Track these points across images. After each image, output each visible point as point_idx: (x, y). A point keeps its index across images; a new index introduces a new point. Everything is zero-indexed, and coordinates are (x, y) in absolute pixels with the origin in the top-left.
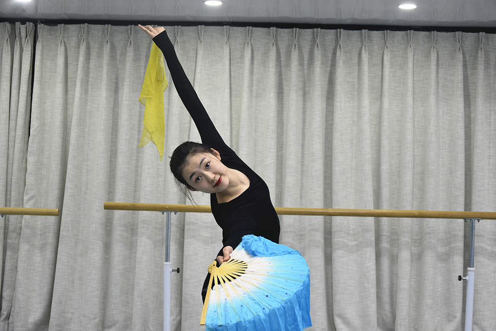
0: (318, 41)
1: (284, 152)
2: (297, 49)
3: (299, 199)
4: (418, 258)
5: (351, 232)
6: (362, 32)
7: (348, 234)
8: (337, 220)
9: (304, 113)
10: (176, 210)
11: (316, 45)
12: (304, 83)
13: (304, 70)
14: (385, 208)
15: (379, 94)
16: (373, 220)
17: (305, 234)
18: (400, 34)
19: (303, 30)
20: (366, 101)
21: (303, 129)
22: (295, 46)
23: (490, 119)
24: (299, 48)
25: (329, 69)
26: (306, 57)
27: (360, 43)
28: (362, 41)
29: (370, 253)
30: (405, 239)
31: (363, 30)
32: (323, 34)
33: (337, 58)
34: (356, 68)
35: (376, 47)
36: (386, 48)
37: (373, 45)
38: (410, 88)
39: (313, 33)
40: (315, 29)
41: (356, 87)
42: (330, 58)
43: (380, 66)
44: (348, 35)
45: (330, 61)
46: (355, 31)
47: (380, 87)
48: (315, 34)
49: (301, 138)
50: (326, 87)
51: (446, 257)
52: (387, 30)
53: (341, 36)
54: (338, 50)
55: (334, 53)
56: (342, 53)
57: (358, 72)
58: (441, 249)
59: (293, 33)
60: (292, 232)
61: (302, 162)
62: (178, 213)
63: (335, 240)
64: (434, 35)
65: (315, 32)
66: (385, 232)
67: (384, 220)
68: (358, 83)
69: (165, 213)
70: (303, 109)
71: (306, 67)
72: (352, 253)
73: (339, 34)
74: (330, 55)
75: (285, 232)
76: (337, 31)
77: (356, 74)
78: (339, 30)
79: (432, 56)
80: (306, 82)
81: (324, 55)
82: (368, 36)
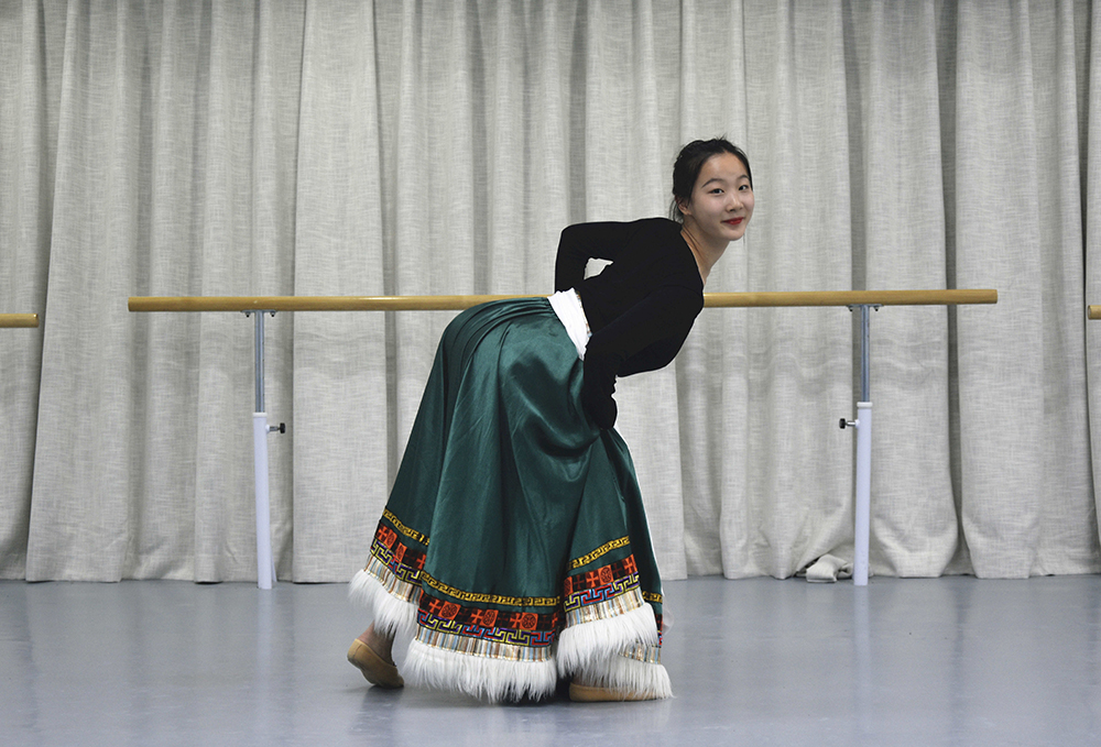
1: (489, 189)
3: (521, 281)
4: (762, 391)
9: (527, 108)
10: (273, 308)
12: (526, 49)
13: (523, 21)
15: (677, 65)
20: (650, 81)
21: (526, 141)
23: (899, 109)
25: (574, 18)
29: (666, 382)
30: (735, 353)
34: (629, 15)
38: (738, 53)
41: (630, 53)
43: (678, 9)
47: (678, 52)
49: (521, 159)
50: (569, 54)
51: (817, 388)
57: (633, 23)
58: (807, 372)
61: (526, 208)
62: (277, 314)
68: (634, 44)
69: (252, 315)
70: (524, 100)
71: (527, 16)
72: (631, 385)
77: (629, 27)
80: (529, 46)
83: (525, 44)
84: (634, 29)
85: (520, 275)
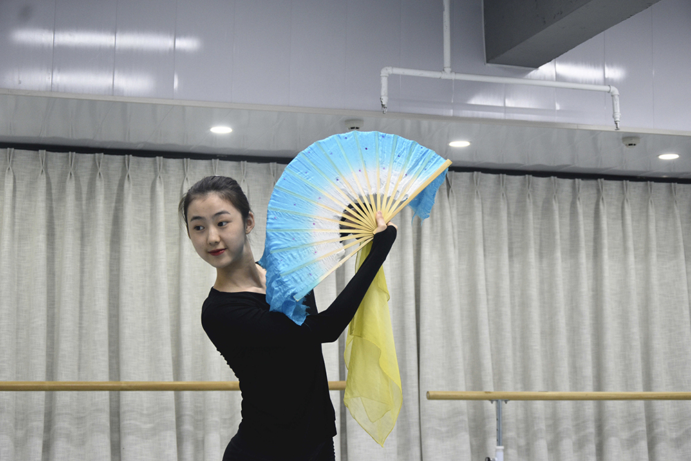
0: (100, 170)
1: (56, 310)
2: (73, 178)
3: (76, 371)
5: (145, 412)
6: (155, 160)
7: (142, 415)
8: (127, 396)
9: (82, 260)
11: (98, 175)
12: (82, 223)
13: (81, 205)
14: (188, 379)
15: (177, 237)
16: (173, 395)
17: (85, 417)
18: (203, 163)
19: (81, 155)
21: (81, 281)
22: (71, 174)
24: (75, 177)
25: (113, 205)
26: (85, 189)
27: (152, 173)
28: (155, 171)
29: (170, 437)
30: (214, 418)
31: (157, 158)
32: (106, 161)
33: (125, 191)
34: (148, 204)
35: (173, 179)
36: (185, 180)
37: (169, 177)
39: (94, 159)
40: (97, 154)
41: (149, 228)
42: (116, 192)
44: (138, 163)
45: (115, 195)
46: (147, 159)
47: (178, 229)
48: (97, 161)
49: (78, 293)
50: (110, 227)
52: (187, 158)
53: (130, 164)
54: (126, 181)
55: (121, 186)
56: (131, 184)
57: (151, 210)
59: (68, 158)
60: (68, 414)
61: (80, 324)
63: (125, 422)
64: (244, 165)
65: (96, 157)
66: (188, 412)
67: (187, 395)
68: (152, 223)
70: (81, 255)
71: (84, 202)
72: (146, 439)
73: (127, 162)
74: (115, 188)
75: (59, 414)
76: (125, 158)
77: (148, 212)
78: (126, 156)
80: (85, 221)
81: (108, 187)
82: (164, 165)
83: (82, 219)
84: (151, 214)
85: (76, 367)
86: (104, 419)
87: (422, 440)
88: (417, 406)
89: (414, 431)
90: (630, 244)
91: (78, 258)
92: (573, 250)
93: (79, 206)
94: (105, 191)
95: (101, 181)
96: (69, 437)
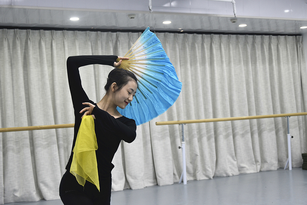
0: (17, 36)
1: (3, 97)
2: (6, 40)
3: (14, 122)
5: (44, 137)
6: (40, 31)
7: (42, 139)
8: (36, 132)
9: (12, 75)
11: (17, 38)
12: (11, 59)
13: (10, 51)
14: (60, 123)
15: (51, 64)
17: (19, 141)
18: (60, 32)
19: (8, 30)
21: (13, 84)
22: (5, 38)
24: (7, 39)
25: (23, 51)
26: (11, 45)
27: (39, 37)
28: (40, 36)
29: (55, 147)
31: (41, 30)
32: (19, 32)
34: (38, 50)
35: (47, 39)
36: (53, 40)
37: (46, 38)
39: (15, 32)
40: (16, 29)
41: (39, 60)
42: (24, 45)
43: (50, 49)
44: (33, 32)
45: (24, 47)
46: (37, 31)
47: (51, 60)
48: (16, 32)
49: (12, 89)
50: (23, 60)
52: (53, 30)
53: (30, 33)
55: (26, 43)
56: (31, 42)
57: (39, 52)
59: (3, 31)
60: (12, 140)
61: (14, 102)
63: (36, 142)
64: (76, 33)
65: (15, 31)
66: (61, 136)
67: (60, 130)
68: (40, 58)
70: (11, 73)
71: (11, 50)
72: (45, 148)
73: (28, 32)
75: (9, 141)
76: (27, 31)
78: (28, 30)
79: (76, 43)
80: (12, 58)
81: (21, 44)
82: (44, 33)
83: (11, 58)
84: (40, 54)
85: (13, 121)
86: (28, 141)
87: (152, 141)
88: (149, 128)
89: (149, 138)
90: (224, 60)
91: (10, 74)
92: (203, 63)
93: (9, 52)
94: (20, 45)
95: (18, 41)
96: (13, 150)
